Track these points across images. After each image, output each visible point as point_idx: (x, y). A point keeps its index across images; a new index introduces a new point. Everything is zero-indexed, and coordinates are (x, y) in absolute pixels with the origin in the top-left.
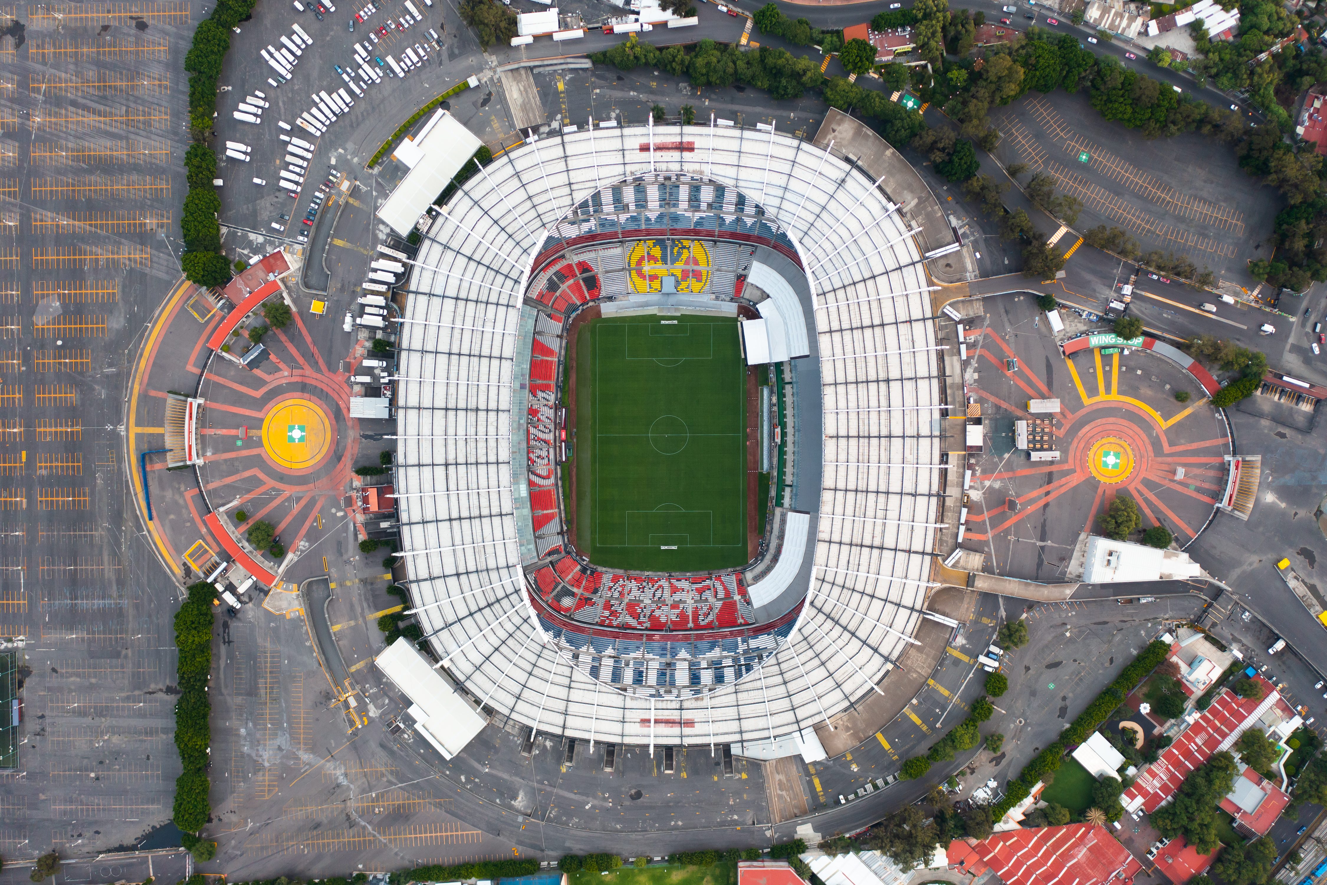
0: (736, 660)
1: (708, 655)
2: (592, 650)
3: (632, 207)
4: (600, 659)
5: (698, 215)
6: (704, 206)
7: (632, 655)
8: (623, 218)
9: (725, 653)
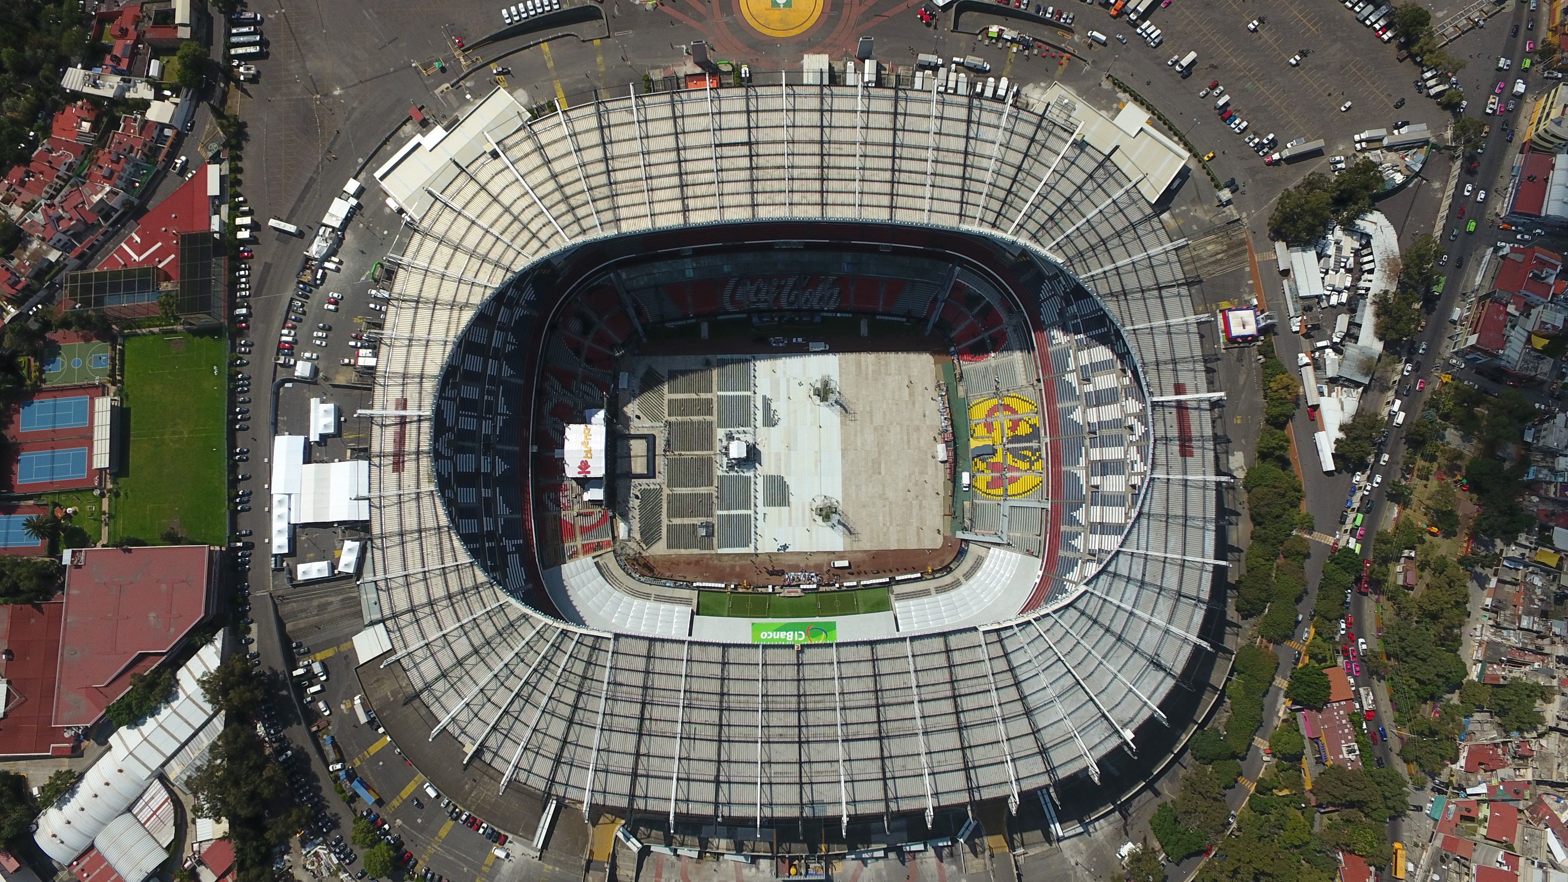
0: (491, 536)
1: (499, 499)
2: (509, 348)
3: (1089, 388)
4: (495, 357)
5: (1081, 474)
6: (1096, 480)
7: (501, 400)
8: (1072, 378)
9: (501, 522)
